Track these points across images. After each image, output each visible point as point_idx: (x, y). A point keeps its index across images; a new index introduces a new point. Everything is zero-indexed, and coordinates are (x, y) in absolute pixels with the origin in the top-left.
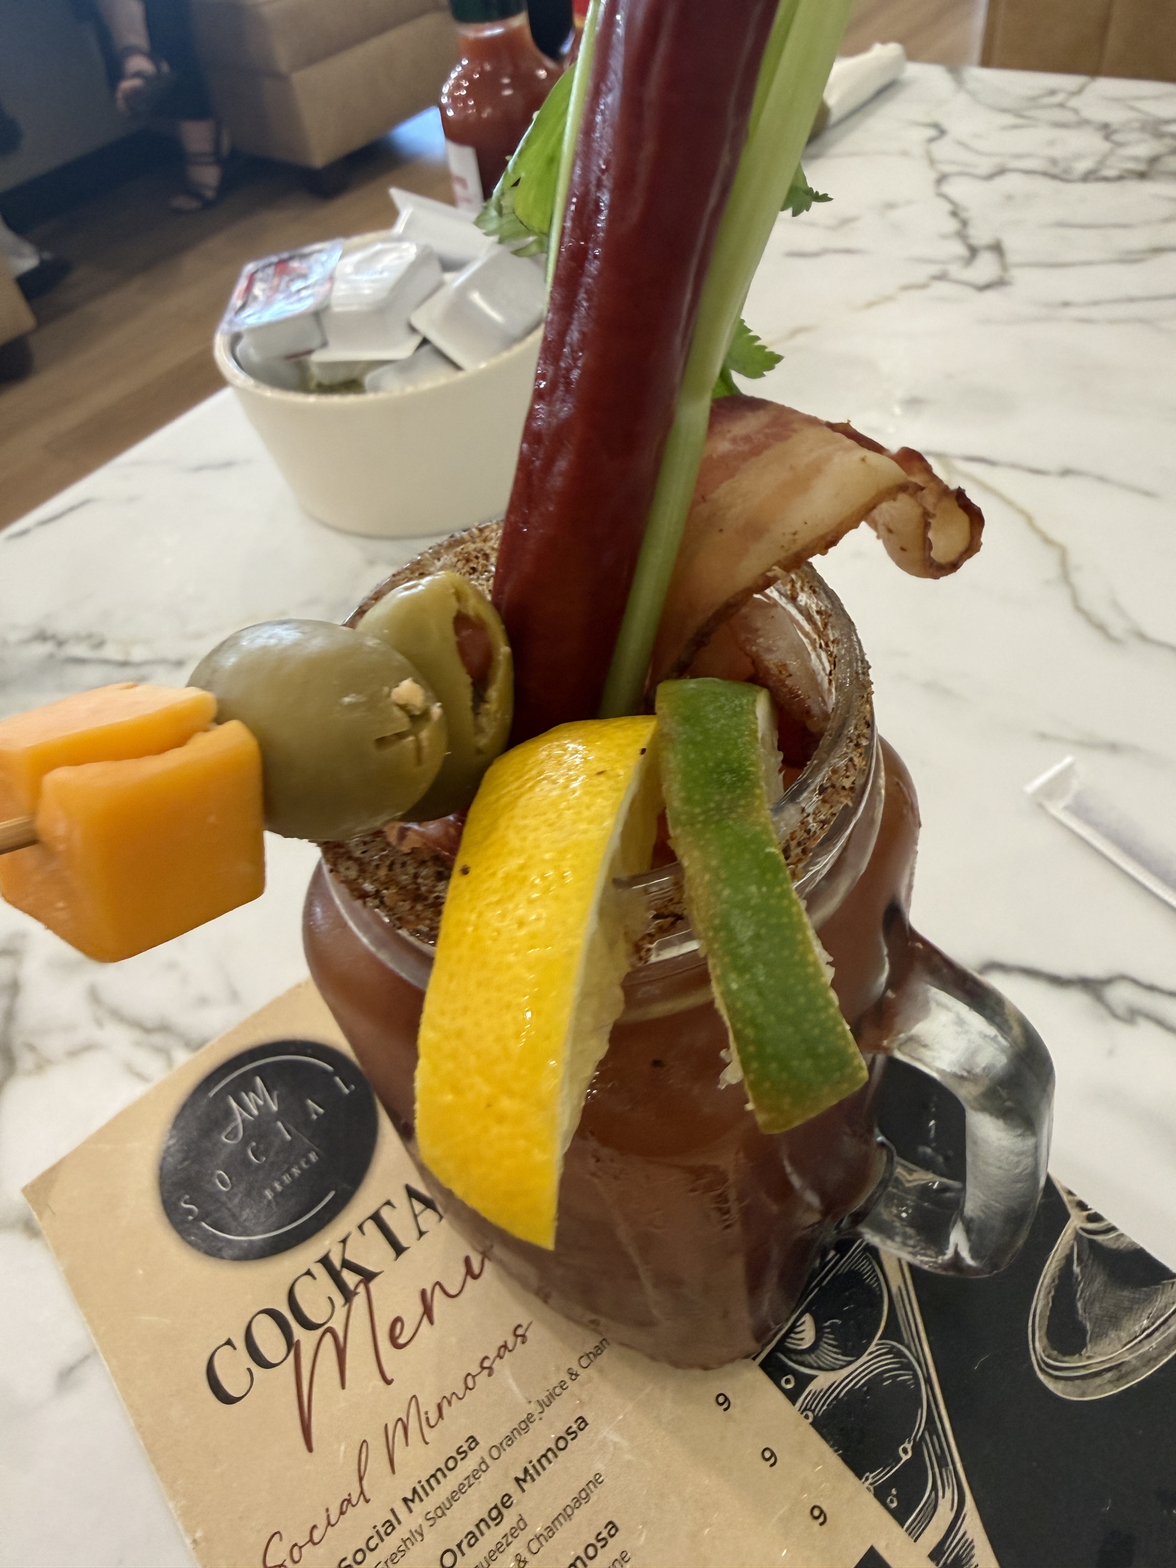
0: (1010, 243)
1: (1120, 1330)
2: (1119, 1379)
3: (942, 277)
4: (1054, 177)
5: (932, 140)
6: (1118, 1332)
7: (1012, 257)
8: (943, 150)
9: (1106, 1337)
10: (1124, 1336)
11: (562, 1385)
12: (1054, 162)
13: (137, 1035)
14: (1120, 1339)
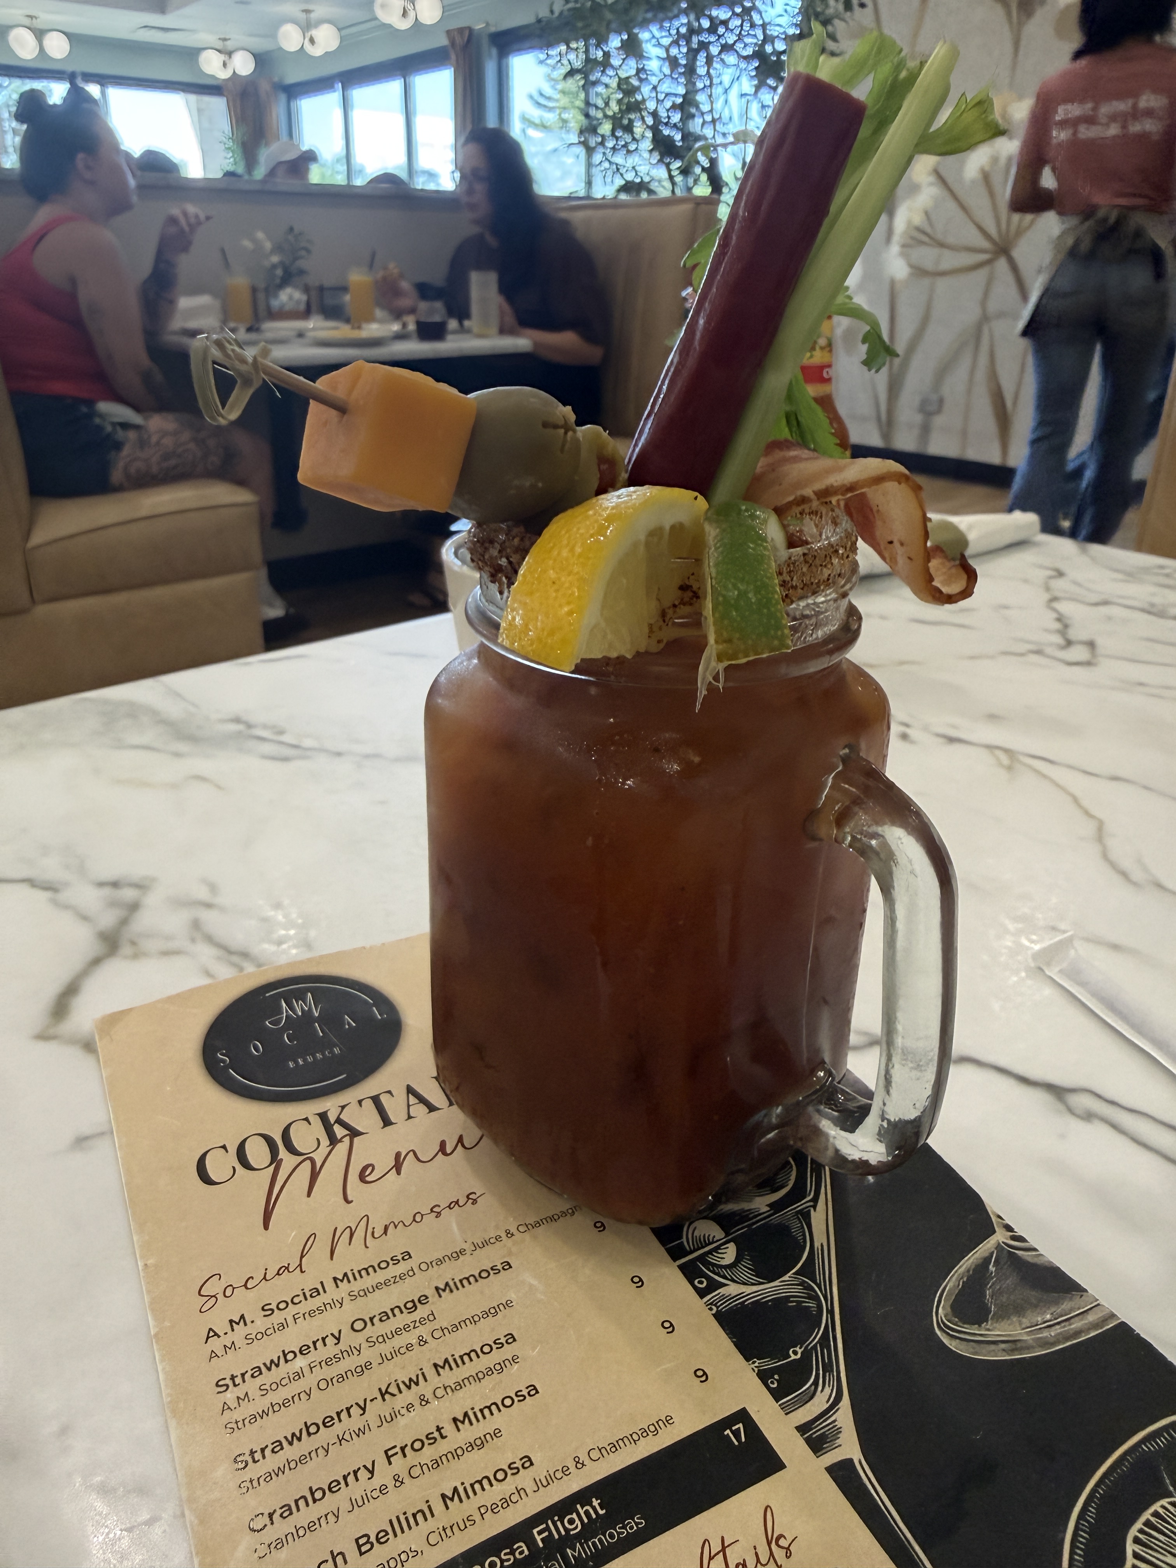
0: (1100, 642)
1: (1023, 1317)
2: (1013, 1351)
3: (1039, 652)
4: (1149, 613)
5: (1051, 577)
6: (1021, 1318)
7: (1100, 650)
8: (1059, 585)
9: (1008, 1319)
10: (1026, 1322)
11: (498, 1238)
12: (1153, 605)
13: (221, 953)
14: (1020, 1323)
